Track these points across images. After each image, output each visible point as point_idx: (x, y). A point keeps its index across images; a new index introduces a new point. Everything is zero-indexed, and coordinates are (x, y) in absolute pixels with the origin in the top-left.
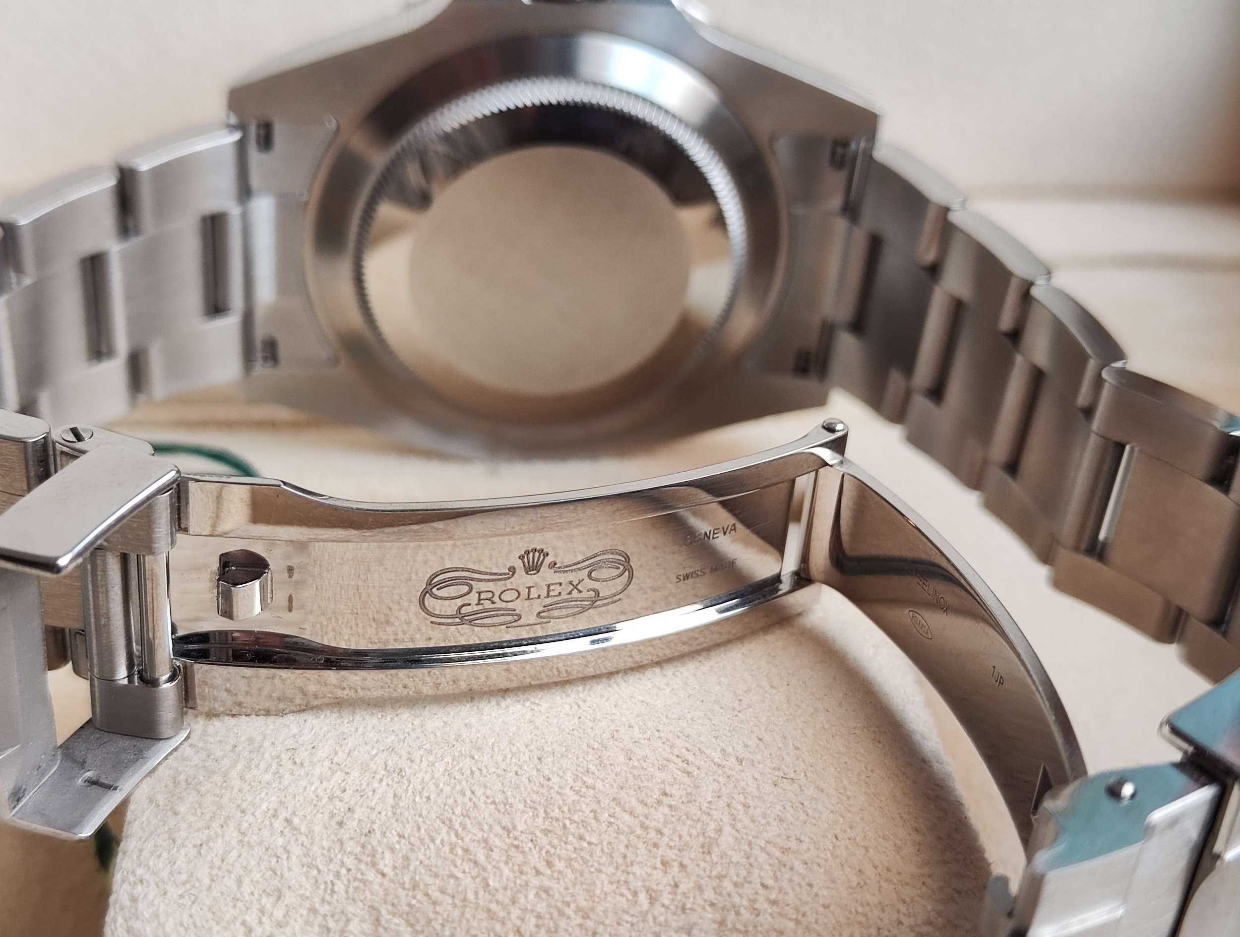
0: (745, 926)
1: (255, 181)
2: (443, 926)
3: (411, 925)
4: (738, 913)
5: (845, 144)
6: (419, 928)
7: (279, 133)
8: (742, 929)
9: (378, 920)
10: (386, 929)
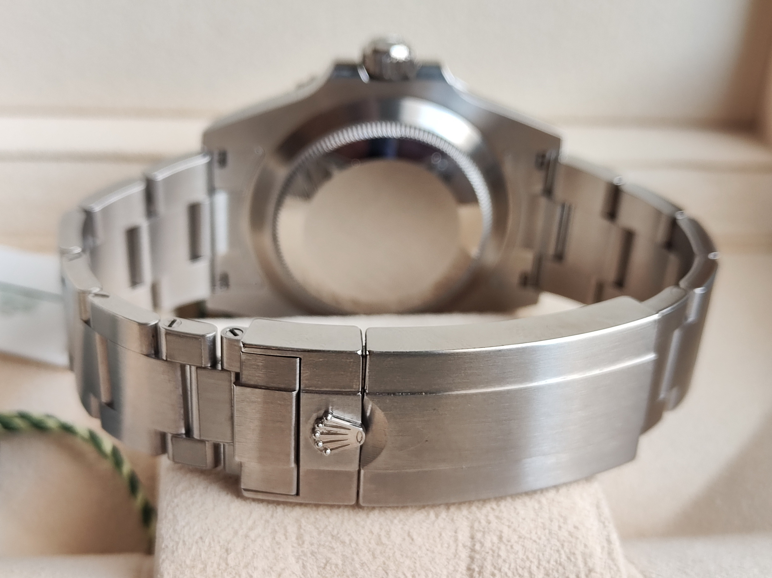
0: (484, 528)
1: (217, 183)
2: (333, 529)
3: (318, 529)
4: (480, 522)
5: (543, 156)
6: (321, 530)
7: (230, 159)
8: (482, 530)
9: (300, 526)
10: (304, 530)
